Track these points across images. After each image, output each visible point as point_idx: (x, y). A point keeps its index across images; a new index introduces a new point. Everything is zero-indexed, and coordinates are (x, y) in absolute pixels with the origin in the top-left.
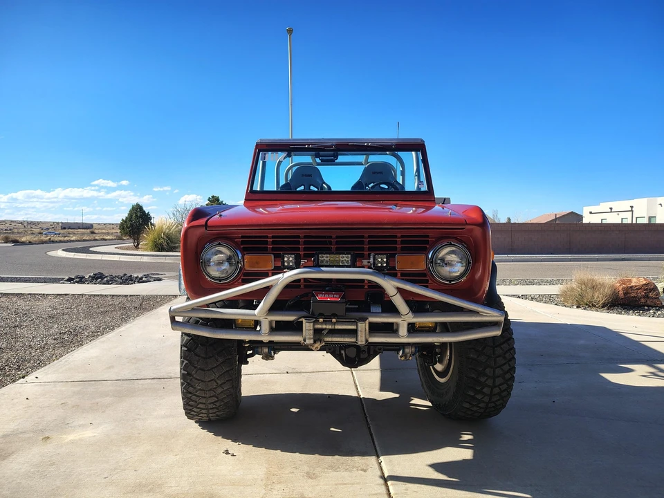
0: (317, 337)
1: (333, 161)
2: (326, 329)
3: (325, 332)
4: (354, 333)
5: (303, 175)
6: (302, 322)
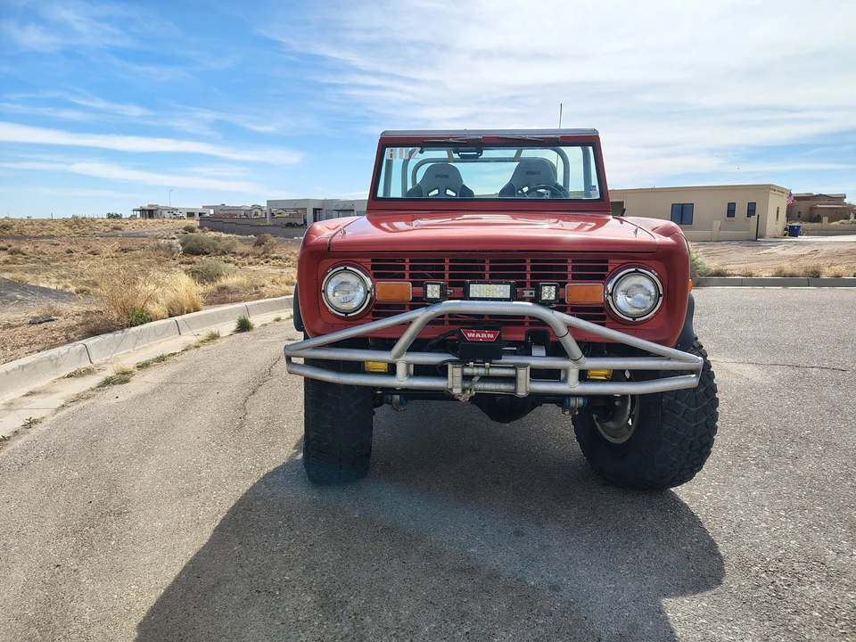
0: (467, 385)
1: (476, 157)
2: (478, 375)
3: (476, 379)
4: (512, 380)
5: (437, 176)
6: (447, 366)
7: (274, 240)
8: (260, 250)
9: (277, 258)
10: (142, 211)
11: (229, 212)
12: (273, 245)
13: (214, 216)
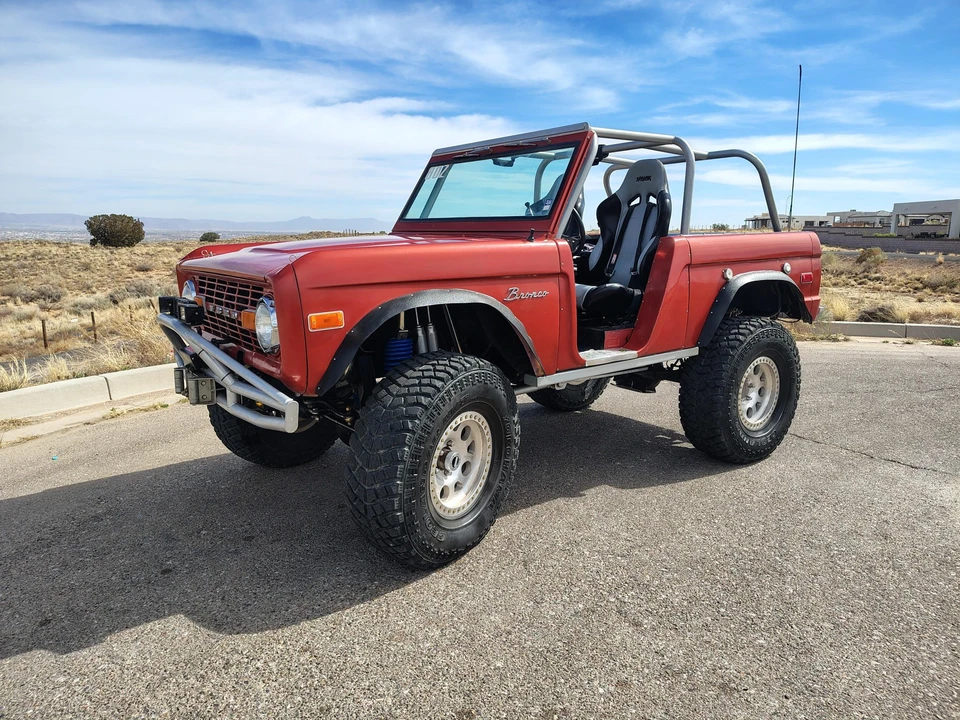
7: (881, 255)
8: (859, 269)
9: (877, 279)
10: (756, 220)
11: (859, 220)
12: (878, 263)
13: (837, 226)
